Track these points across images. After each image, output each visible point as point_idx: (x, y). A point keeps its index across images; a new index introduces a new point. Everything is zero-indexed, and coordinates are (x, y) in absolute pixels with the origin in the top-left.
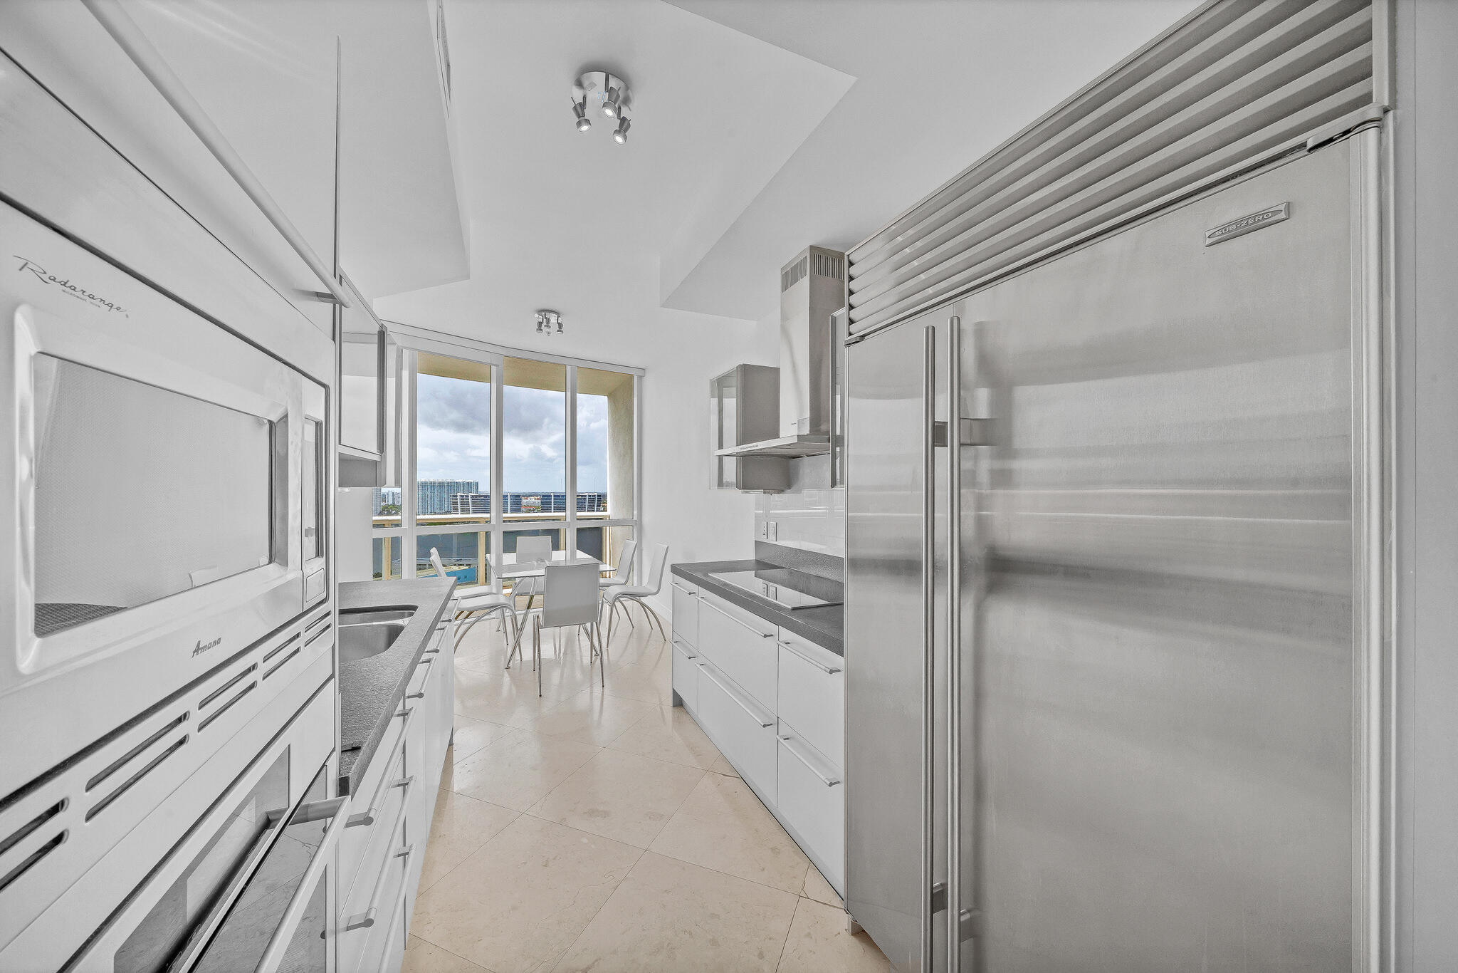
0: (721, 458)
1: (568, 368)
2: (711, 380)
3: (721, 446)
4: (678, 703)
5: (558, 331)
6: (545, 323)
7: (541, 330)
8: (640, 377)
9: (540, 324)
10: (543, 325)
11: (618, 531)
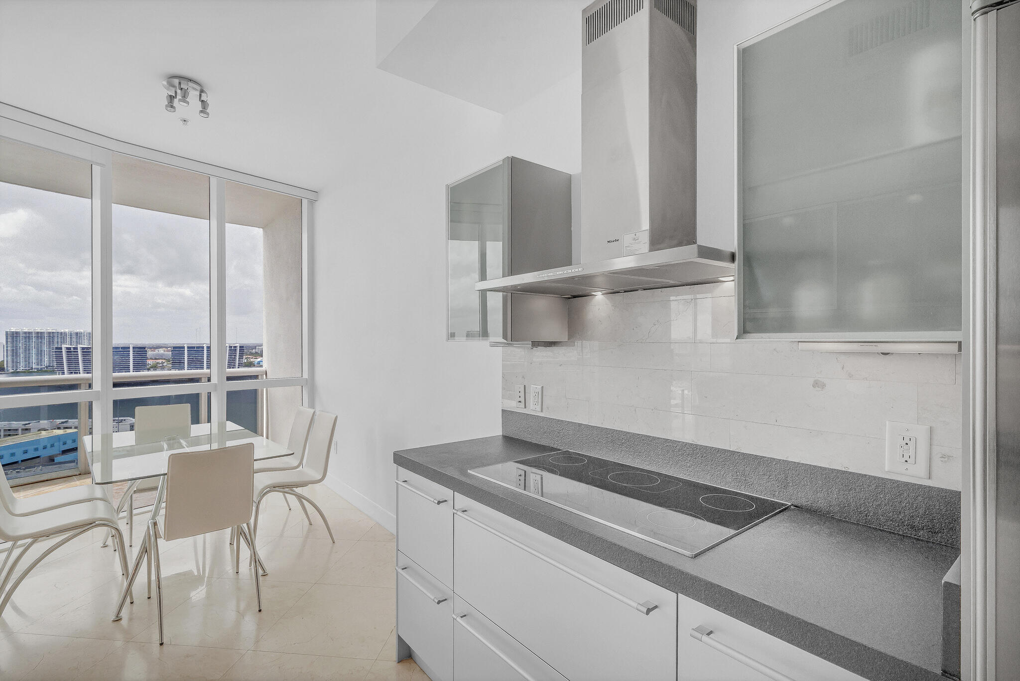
0: (483, 293)
1: (214, 181)
2: (447, 186)
3: (483, 276)
4: (406, 655)
5: (201, 112)
6: (179, 97)
7: (172, 107)
8: (312, 202)
9: (171, 98)
10: (176, 101)
11: (278, 393)
